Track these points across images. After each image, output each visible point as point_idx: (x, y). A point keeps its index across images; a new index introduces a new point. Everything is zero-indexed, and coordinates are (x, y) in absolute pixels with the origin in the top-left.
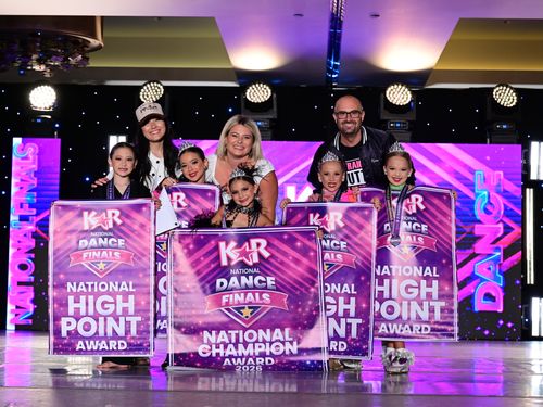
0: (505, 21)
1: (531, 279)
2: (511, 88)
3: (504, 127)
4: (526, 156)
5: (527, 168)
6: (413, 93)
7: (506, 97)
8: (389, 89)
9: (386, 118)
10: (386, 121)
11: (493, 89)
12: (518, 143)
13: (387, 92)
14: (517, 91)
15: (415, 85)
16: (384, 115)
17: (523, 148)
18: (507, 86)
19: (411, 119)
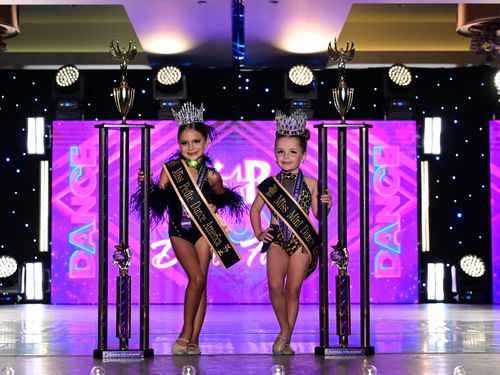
0: (400, 5)
1: (426, 247)
2: (406, 68)
3: (400, 104)
4: (421, 131)
5: (420, 142)
6: (314, 73)
7: (401, 77)
8: (292, 70)
9: (289, 97)
10: (289, 101)
11: (388, 69)
12: (413, 119)
13: (291, 73)
14: (411, 70)
15: (317, 66)
16: (288, 95)
17: (418, 124)
18: (402, 66)
19: (312, 98)
